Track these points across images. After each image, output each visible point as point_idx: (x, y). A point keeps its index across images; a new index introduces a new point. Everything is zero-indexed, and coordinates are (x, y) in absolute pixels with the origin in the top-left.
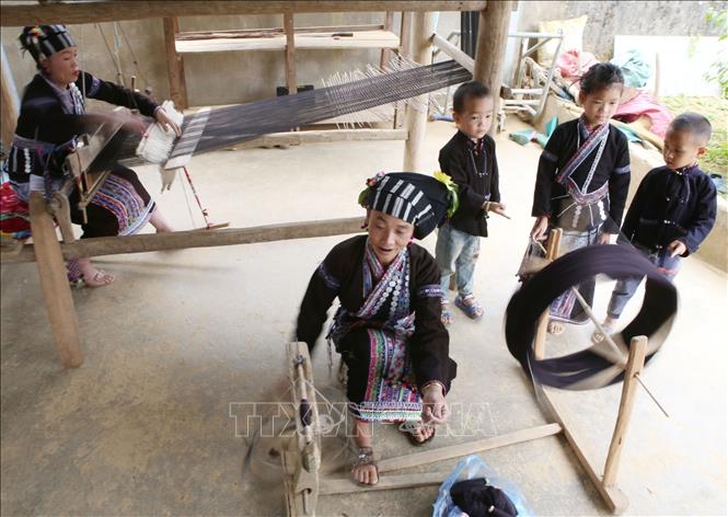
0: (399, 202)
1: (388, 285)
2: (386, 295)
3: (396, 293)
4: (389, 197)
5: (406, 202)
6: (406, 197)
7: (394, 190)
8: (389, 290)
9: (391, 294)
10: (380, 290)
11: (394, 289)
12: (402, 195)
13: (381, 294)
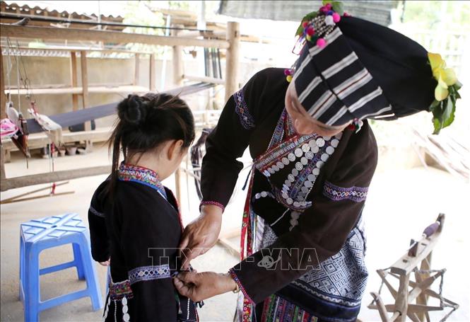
0: (327, 100)
1: (293, 151)
2: (286, 161)
3: (299, 166)
4: (317, 81)
5: (338, 104)
6: (342, 96)
7: (328, 73)
8: (292, 157)
9: (292, 165)
10: (282, 152)
11: (298, 159)
12: (337, 90)
13: (281, 157)
